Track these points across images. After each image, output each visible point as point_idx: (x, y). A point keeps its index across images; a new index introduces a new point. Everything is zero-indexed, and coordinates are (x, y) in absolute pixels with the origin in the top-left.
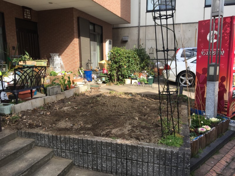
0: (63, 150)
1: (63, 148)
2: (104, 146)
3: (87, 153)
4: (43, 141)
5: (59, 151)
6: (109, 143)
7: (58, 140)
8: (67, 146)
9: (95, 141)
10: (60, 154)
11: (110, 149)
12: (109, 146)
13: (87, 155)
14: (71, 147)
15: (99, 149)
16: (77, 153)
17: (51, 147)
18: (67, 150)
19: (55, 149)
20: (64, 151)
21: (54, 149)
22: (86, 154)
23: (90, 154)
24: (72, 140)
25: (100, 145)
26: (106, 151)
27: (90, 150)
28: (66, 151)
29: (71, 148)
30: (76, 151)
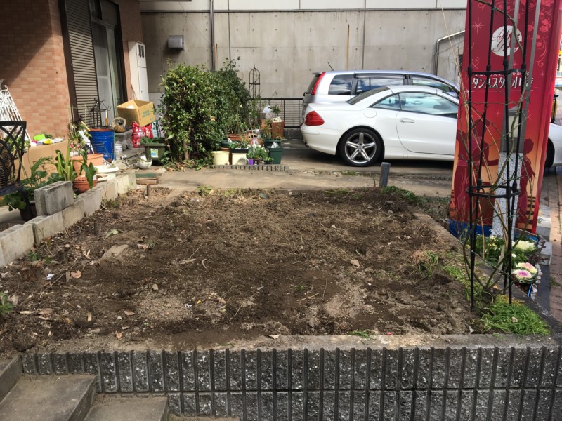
0: (202, 392)
1: (205, 385)
2: (344, 364)
3: (290, 390)
4: (127, 374)
5: (191, 398)
6: (364, 352)
7: (186, 364)
8: (220, 377)
9: (317, 352)
10: (194, 408)
11: (363, 368)
12: (362, 360)
13: (291, 395)
14: (235, 379)
15: (330, 372)
16: (254, 396)
17: (160, 388)
18: (219, 391)
19: (175, 395)
20: (206, 396)
21: (170, 394)
22: (285, 393)
23: (299, 390)
24: (237, 357)
25: (332, 361)
26: (353, 375)
27: (300, 379)
28: (217, 394)
29: (233, 383)
30: (249, 391)
